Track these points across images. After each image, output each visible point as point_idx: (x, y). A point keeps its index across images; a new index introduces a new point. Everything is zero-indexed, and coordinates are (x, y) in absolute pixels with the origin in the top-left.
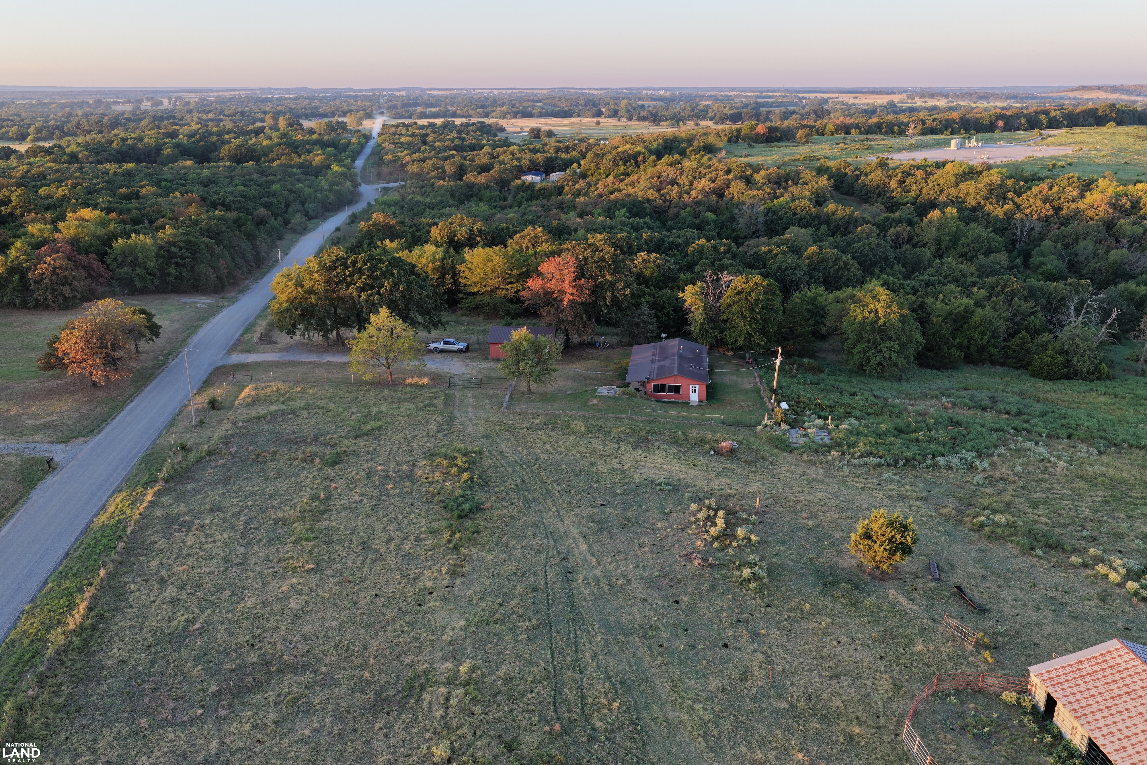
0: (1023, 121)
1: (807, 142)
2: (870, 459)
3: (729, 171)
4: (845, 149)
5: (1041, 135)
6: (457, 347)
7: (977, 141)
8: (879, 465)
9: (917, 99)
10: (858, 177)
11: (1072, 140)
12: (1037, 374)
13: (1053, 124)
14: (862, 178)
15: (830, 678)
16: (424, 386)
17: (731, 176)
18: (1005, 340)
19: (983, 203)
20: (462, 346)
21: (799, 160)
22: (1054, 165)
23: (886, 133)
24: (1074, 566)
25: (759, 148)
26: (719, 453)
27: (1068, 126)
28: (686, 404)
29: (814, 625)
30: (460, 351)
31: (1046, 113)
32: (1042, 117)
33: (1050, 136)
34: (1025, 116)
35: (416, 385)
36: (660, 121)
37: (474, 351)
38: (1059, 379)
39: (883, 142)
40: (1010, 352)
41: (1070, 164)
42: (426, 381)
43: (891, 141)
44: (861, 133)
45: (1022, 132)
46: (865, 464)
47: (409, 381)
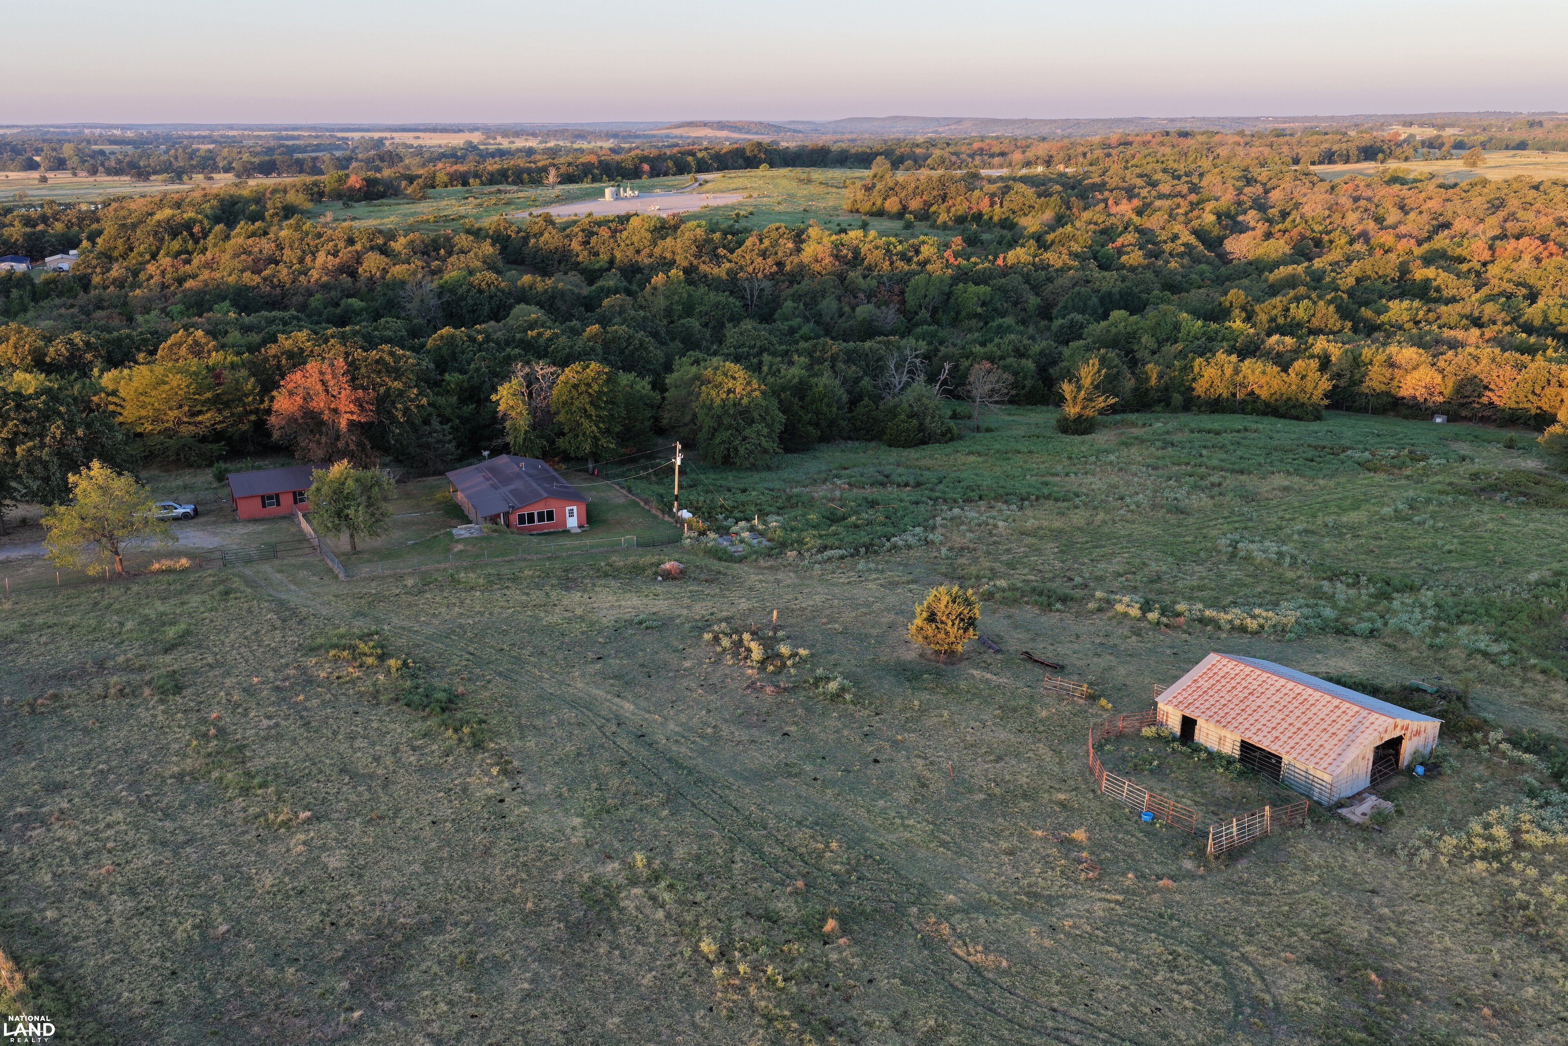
0: (670, 164)
1: (424, 198)
2: (829, 553)
3: (351, 241)
4: (480, 205)
5: (696, 180)
6: (180, 511)
7: (632, 189)
8: (842, 557)
9: (499, 139)
10: (526, 240)
11: (733, 186)
12: (893, 443)
13: (703, 167)
14: (533, 241)
15: (997, 761)
16: (184, 571)
17: (358, 247)
18: (850, 411)
19: (695, 262)
20: (188, 509)
21: (428, 221)
22: (738, 215)
23: (514, 183)
24: (1092, 612)
25: (360, 208)
26: (668, 576)
27: (718, 169)
28: (566, 532)
29: (936, 720)
30: (185, 516)
31: (692, 154)
32: (690, 159)
33: (706, 182)
34: (670, 157)
35: (169, 571)
36: (149, 174)
37: (208, 513)
38: (916, 445)
39: (521, 195)
40: (858, 423)
41: (751, 214)
42: (184, 562)
43: (530, 192)
44: (483, 184)
45: (671, 178)
46: (829, 559)
47: (156, 566)
